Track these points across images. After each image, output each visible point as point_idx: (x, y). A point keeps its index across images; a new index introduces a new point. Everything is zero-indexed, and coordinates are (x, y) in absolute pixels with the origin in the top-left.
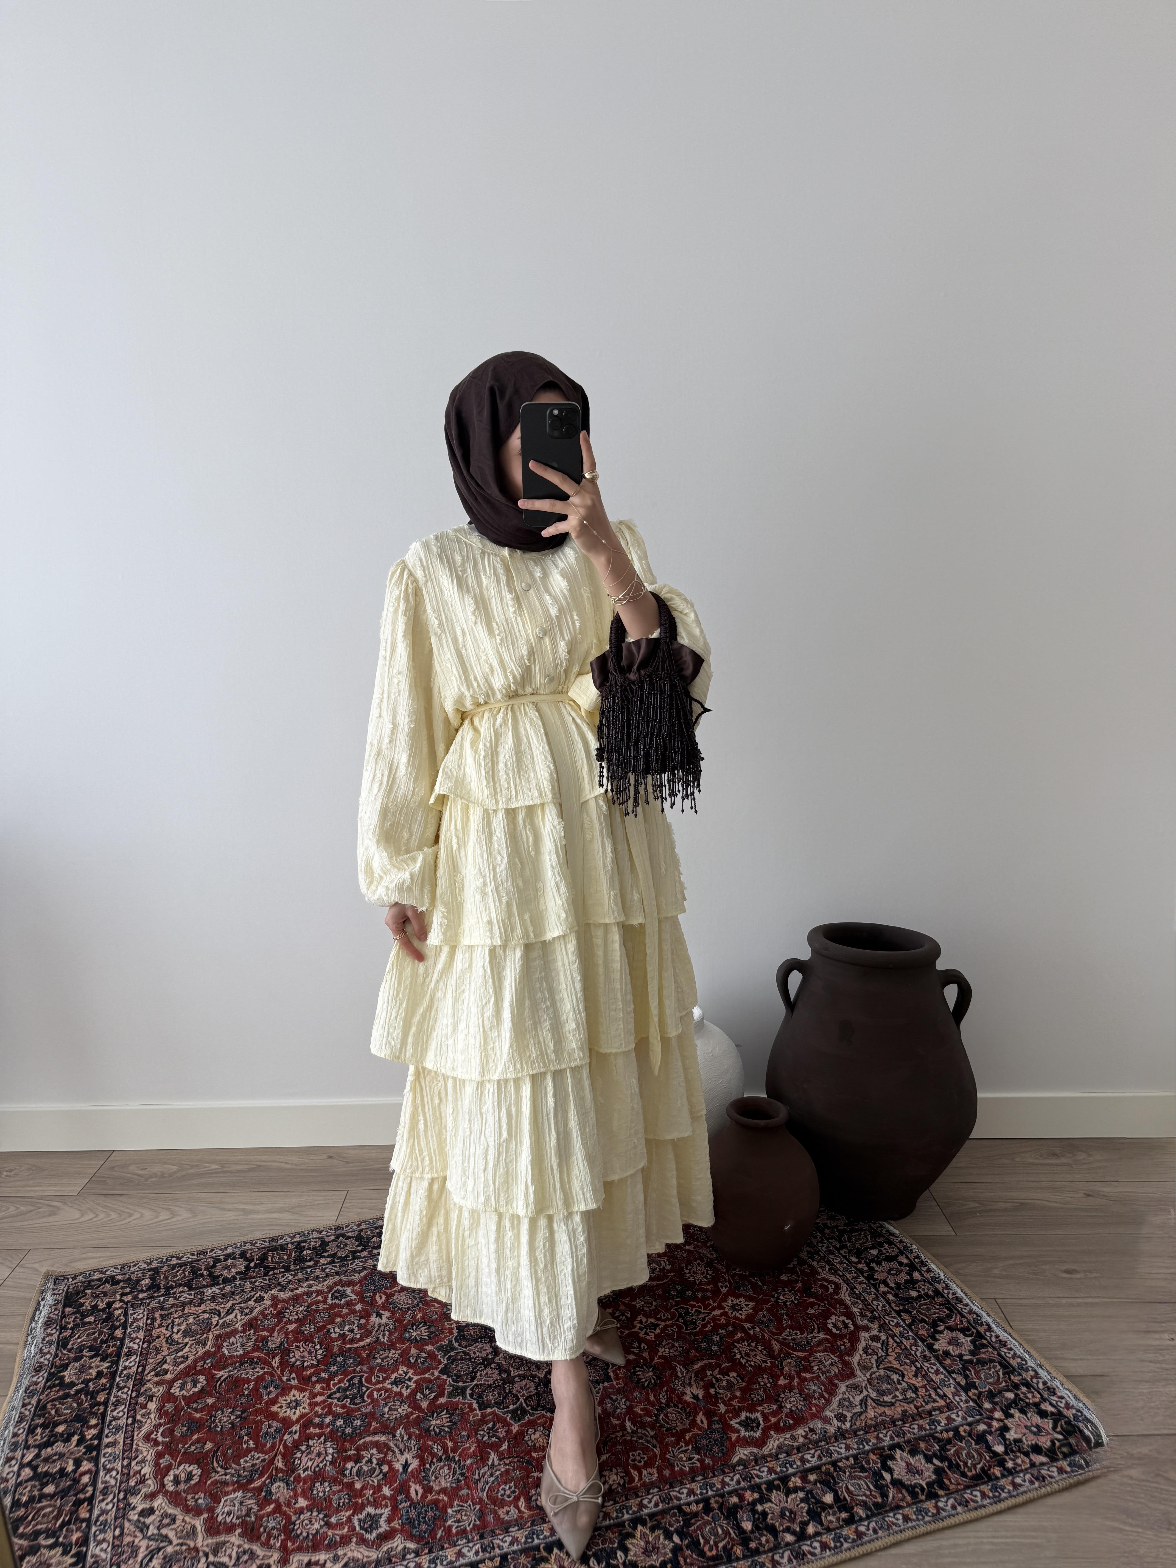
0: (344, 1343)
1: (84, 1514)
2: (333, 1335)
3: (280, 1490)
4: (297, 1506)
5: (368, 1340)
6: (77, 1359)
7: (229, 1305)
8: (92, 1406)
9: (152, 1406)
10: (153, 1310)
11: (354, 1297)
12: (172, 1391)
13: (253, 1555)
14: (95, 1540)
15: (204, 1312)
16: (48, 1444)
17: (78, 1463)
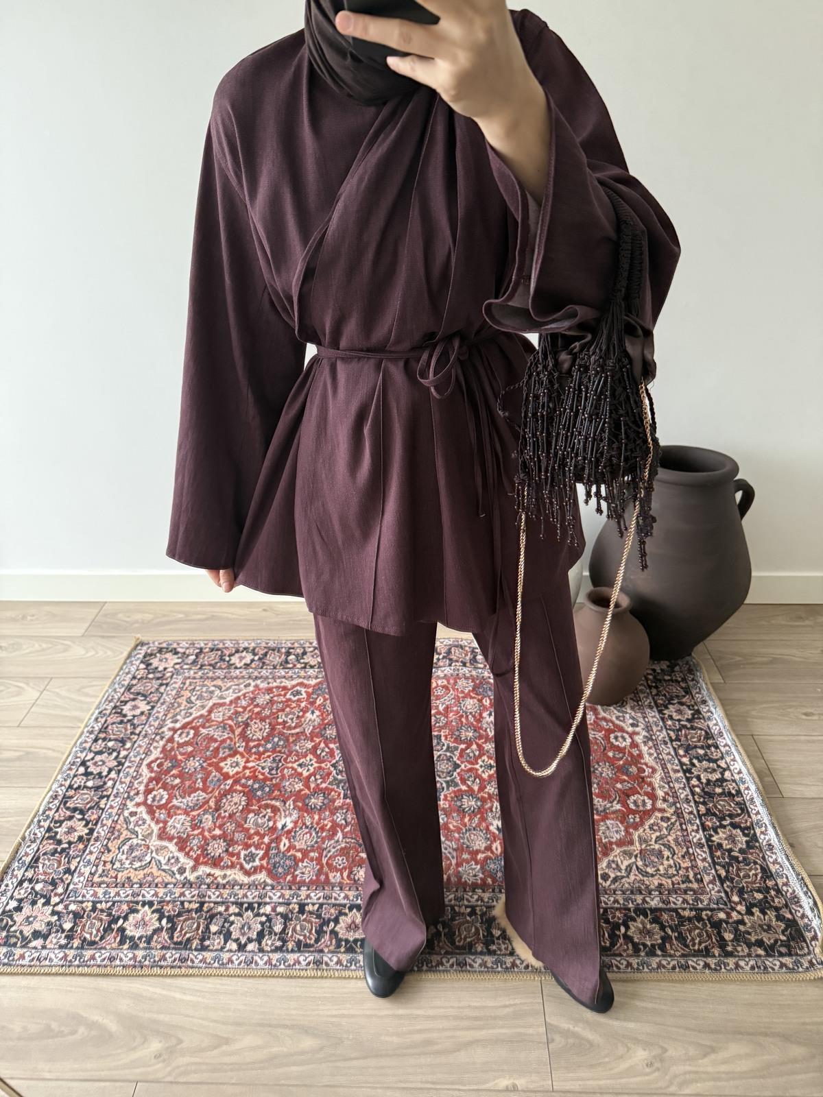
0: (284, 728)
1: (102, 806)
2: (280, 720)
3: (208, 821)
4: (214, 833)
5: (298, 730)
6: (134, 700)
7: (229, 684)
8: (132, 733)
9: (162, 743)
10: (186, 678)
11: (304, 695)
12: (176, 736)
13: (177, 860)
14: (102, 823)
15: (214, 686)
16: (100, 753)
17: (110, 770)
